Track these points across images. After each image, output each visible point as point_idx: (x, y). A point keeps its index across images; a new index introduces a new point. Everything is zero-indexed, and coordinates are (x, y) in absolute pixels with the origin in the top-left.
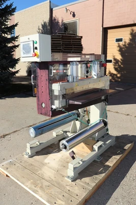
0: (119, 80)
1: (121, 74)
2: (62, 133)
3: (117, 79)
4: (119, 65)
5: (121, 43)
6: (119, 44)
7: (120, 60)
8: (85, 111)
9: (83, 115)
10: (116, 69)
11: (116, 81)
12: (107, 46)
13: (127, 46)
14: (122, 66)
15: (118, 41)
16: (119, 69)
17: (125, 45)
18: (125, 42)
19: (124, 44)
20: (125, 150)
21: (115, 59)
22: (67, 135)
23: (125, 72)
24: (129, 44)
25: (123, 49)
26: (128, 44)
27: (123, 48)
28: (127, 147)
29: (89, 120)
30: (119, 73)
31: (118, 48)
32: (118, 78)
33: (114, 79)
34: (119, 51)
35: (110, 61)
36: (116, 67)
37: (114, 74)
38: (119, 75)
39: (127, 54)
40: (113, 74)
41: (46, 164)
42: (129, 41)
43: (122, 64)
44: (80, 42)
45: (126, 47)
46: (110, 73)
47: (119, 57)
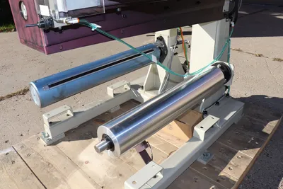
2: (129, 89)
8: (178, 43)
9: (174, 51)
20: (266, 134)
28: (270, 127)
29: (187, 63)
41: (81, 163)
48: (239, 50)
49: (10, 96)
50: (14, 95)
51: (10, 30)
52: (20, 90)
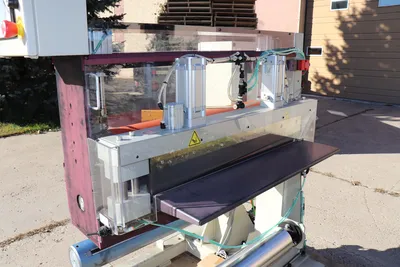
0: (338, 92)
1: (343, 79)
2: (183, 239)
3: (332, 90)
4: (337, 59)
5: (345, 12)
6: (339, 13)
7: (341, 49)
10: (331, 69)
11: (330, 94)
12: (311, 18)
13: (359, 17)
14: (345, 61)
15: (338, 7)
16: (337, 68)
17: (353, 16)
18: (354, 9)
19: (351, 13)
21: (329, 47)
22: (193, 245)
23: (351, 75)
24: (364, 13)
25: (350, 25)
26: (361, 14)
27: (350, 22)
30: (336, 77)
31: (338, 23)
32: (335, 87)
33: (326, 90)
34: (340, 28)
35: (318, 51)
36: (332, 63)
37: (327, 80)
38: (336, 82)
39: (356, 36)
40: (323, 78)
42: (364, 7)
43: (344, 58)
44: (252, 7)
45: (357, 20)
46: (317, 76)
47: (339, 42)
48: (330, 175)
49: (31, 234)
50: (37, 232)
51: (34, 132)
52: (44, 225)
